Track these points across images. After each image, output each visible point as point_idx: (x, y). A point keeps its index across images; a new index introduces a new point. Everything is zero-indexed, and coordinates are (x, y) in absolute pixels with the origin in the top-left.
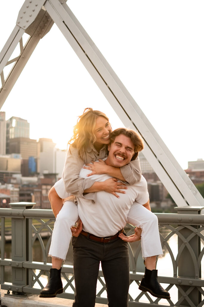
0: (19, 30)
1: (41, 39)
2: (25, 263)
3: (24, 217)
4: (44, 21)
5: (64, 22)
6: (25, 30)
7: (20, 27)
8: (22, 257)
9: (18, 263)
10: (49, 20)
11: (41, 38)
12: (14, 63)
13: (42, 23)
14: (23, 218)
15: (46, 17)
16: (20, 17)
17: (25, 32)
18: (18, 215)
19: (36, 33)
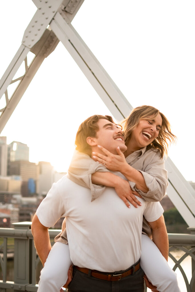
0: (24, 49)
1: (45, 59)
2: (28, 286)
3: (28, 237)
4: (49, 41)
5: (69, 40)
6: (31, 49)
7: (25, 46)
8: (25, 279)
9: (21, 286)
10: (54, 39)
11: (46, 57)
12: (19, 81)
13: (47, 43)
14: (26, 238)
15: (51, 37)
16: (26, 37)
17: (31, 51)
18: (22, 235)
19: (41, 52)
